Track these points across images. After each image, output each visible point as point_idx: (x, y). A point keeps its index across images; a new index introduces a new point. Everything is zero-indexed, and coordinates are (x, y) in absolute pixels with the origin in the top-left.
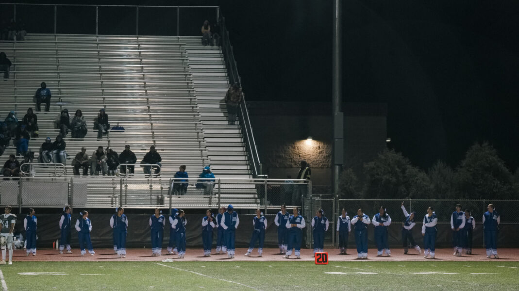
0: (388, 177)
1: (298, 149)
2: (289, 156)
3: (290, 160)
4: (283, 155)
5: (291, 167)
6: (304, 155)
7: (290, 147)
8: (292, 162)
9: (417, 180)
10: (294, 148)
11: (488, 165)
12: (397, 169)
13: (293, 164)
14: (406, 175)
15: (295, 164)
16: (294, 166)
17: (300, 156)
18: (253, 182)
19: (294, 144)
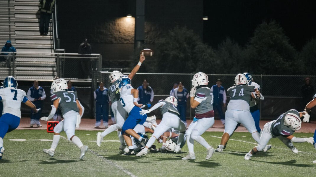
0: (175, 53)
1: (118, 26)
2: (110, 32)
3: (111, 36)
4: (104, 31)
5: (111, 42)
6: (124, 31)
7: (111, 24)
8: (112, 38)
9: (205, 55)
10: (115, 25)
11: (272, 43)
12: (186, 45)
13: (113, 40)
14: (195, 51)
15: (116, 40)
16: (115, 42)
17: (120, 32)
18: (54, 56)
19: (114, 21)
